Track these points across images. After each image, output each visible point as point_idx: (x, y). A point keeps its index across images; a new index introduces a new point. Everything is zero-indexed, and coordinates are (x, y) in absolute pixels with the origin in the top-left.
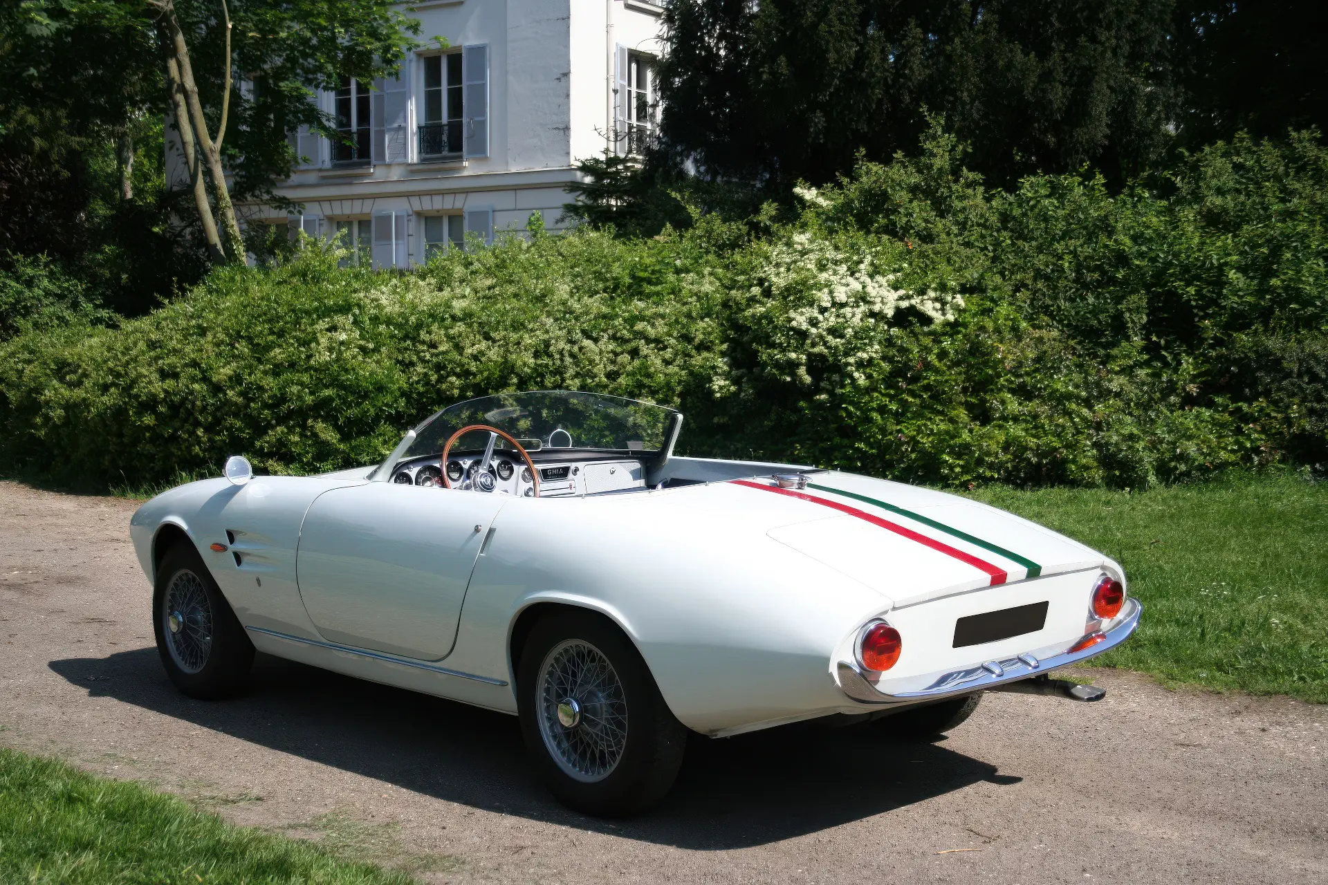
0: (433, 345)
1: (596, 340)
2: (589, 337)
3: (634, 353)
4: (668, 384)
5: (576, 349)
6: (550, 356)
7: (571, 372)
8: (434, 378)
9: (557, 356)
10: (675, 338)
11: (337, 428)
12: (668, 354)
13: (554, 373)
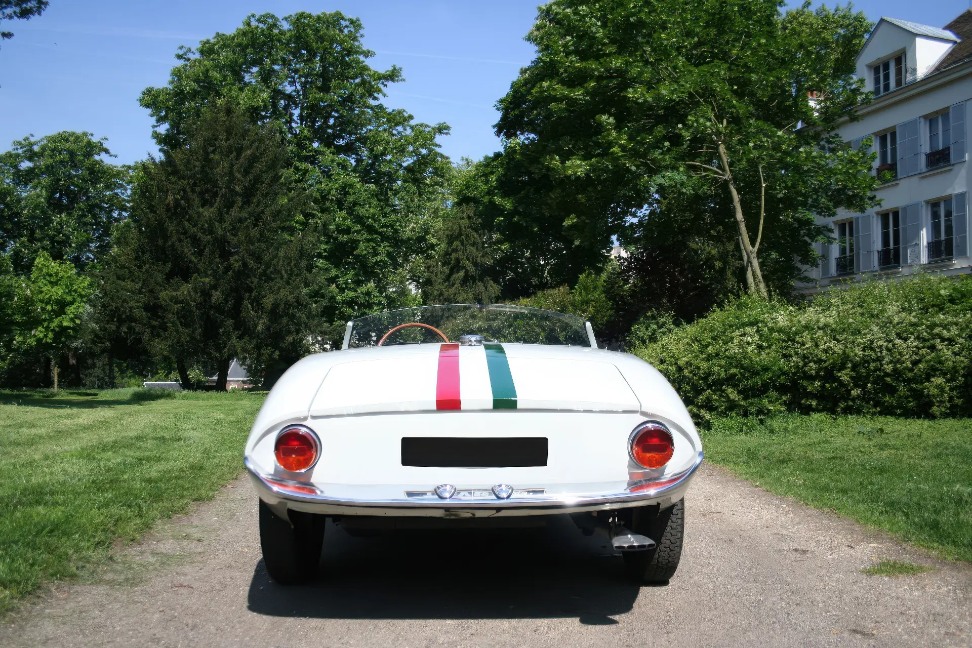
0: (803, 344)
1: (905, 340)
2: (900, 338)
3: (933, 348)
4: (954, 368)
5: (890, 345)
6: (873, 349)
7: (887, 359)
8: (801, 364)
9: (878, 350)
10: (963, 338)
11: (739, 392)
12: (956, 349)
13: (874, 361)
